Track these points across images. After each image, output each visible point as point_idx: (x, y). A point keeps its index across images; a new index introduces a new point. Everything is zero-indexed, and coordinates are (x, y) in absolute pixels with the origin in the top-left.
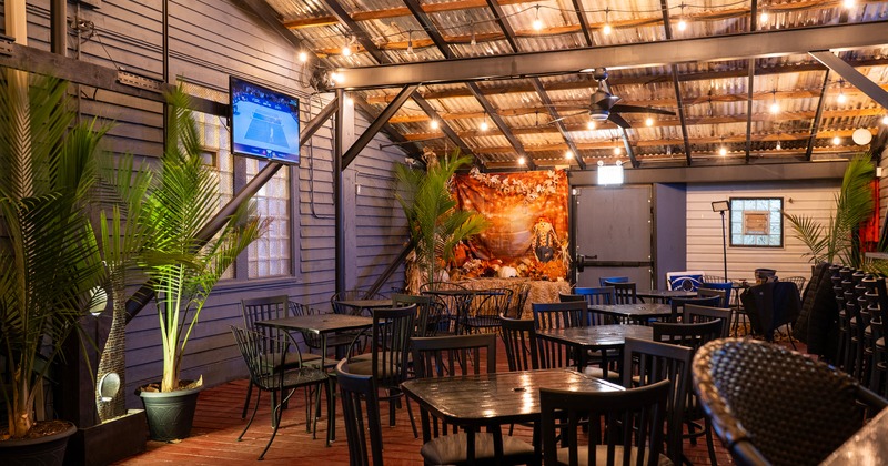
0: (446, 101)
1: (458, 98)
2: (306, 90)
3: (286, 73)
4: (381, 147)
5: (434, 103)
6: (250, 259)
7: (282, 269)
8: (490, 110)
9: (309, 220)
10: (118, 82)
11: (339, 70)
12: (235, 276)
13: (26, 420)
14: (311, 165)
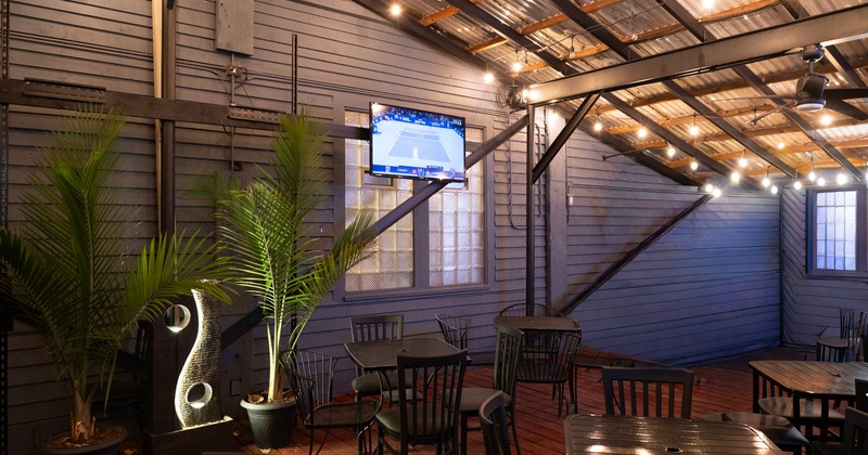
0: (658, 106)
1: (670, 102)
2: (504, 110)
3: (480, 95)
4: (604, 158)
5: (645, 110)
6: (431, 268)
7: (475, 278)
8: (702, 111)
9: (507, 232)
10: (229, 117)
11: (532, 86)
12: (414, 285)
13: (80, 427)
14: (510, 180)
